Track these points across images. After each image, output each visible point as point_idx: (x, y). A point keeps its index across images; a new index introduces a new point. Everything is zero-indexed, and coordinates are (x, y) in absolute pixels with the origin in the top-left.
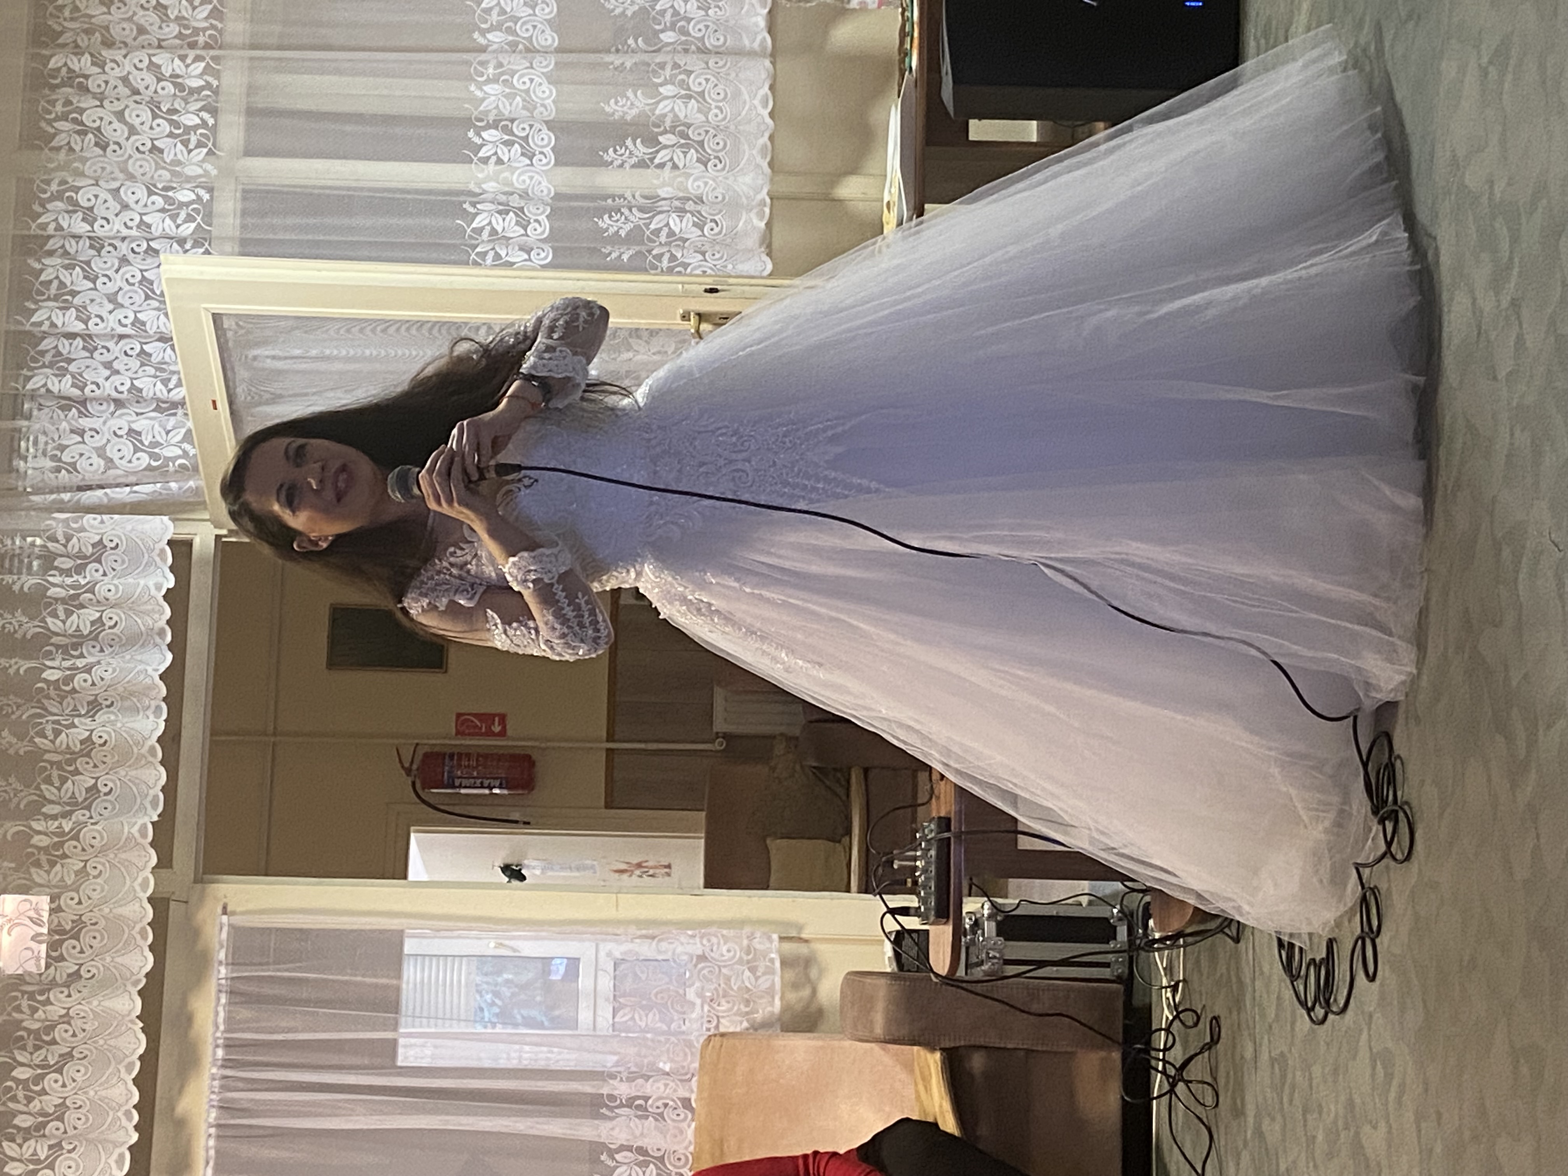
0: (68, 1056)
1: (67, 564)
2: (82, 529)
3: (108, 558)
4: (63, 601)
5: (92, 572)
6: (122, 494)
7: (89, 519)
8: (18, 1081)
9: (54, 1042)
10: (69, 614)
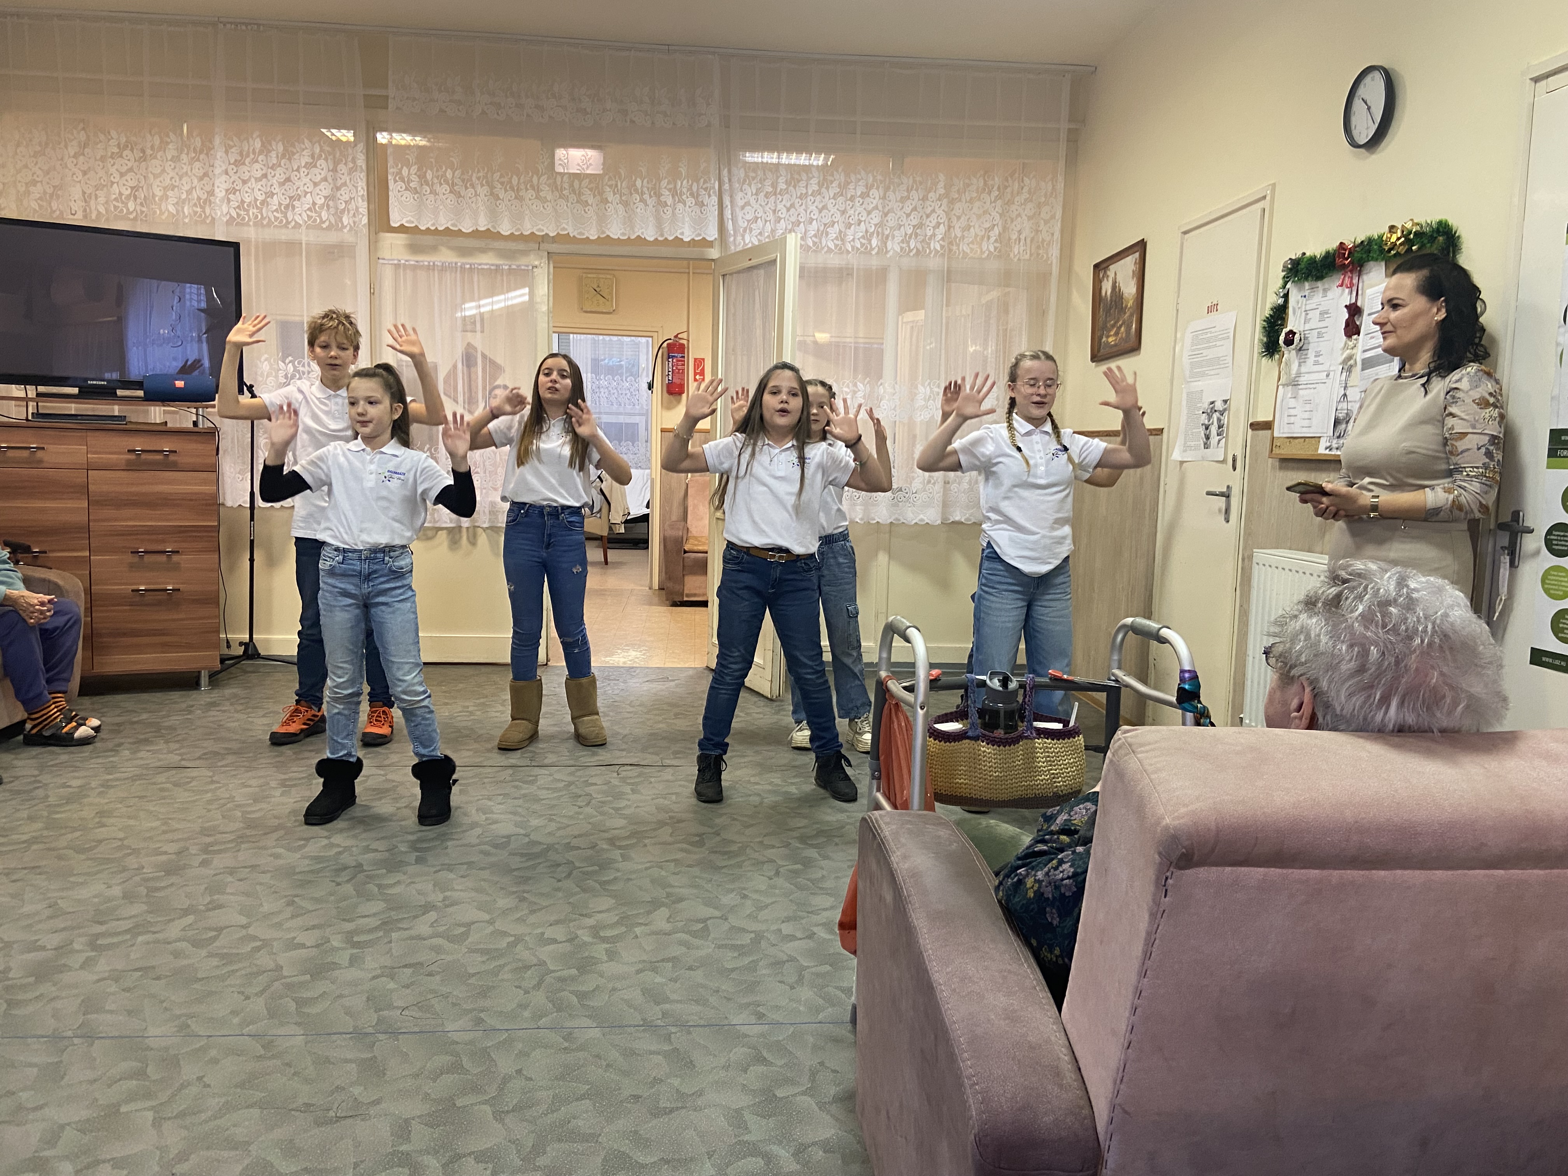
0: (459, 195)
1: (695, 188)
2: (710, 196)
3: (697, 209)
4: (675, 187)
5: (690, 201)
6: (728, 213)
7: (715, 199)
8: (445, 172)
9: (466, 188)
10: (670, 190)
